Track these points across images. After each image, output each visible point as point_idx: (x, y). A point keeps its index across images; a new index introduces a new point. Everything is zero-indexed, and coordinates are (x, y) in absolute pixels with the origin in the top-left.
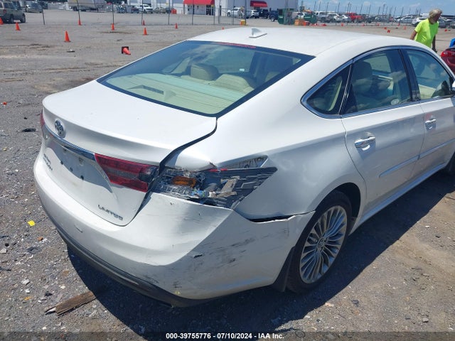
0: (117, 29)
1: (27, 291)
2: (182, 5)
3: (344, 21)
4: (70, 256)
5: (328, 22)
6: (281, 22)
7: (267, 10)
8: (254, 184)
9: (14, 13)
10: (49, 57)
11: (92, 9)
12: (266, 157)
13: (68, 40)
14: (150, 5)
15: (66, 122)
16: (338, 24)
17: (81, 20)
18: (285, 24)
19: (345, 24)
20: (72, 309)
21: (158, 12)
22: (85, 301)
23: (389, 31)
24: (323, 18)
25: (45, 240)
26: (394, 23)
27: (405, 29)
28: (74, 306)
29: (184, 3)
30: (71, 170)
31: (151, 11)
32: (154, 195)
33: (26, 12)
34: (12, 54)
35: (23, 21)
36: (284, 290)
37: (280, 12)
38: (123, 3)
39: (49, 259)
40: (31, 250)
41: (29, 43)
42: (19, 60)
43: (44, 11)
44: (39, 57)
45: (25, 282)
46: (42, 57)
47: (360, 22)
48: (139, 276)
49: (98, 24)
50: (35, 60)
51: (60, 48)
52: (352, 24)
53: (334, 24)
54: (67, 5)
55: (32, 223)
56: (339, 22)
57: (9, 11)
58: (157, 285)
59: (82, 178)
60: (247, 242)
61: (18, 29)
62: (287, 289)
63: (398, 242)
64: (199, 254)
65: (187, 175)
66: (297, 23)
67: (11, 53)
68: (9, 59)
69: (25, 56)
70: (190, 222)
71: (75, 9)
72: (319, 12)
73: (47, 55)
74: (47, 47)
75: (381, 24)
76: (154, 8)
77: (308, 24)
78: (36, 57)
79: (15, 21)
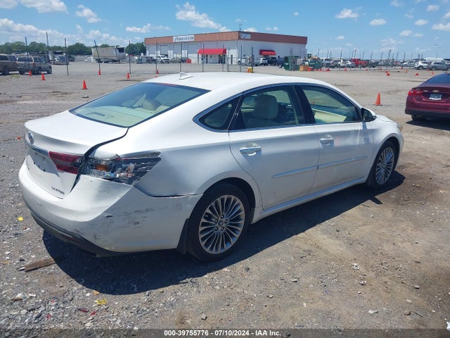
0: (131, 78)
1: (8, 258)
2: (196, 55)
3: (348, 66)
4: (43, 239)
5: (333, 67)
6: (287, 68)
7: (275, 58)
8: (147, 169)
9: (42, 66)
10: (64, 102)
11: (114, 61)
12: (160, 153)
13: (85, 88)
14: (167, 55)
15: (34, 133)
16: (341, 69)
17: (101, 71)
18: (291, 70)
19: (348, 69)
20: (36, 269)
21: (174, 62)
22: (47, 264)
23: (388, 75)
24: (327, 64)
25: (28, 229)
26: (397, 67)
27: (406, 72)
28: (38, 266)
29: (199, 53)
30: (39, 167)
31: (168, 62)
32: (82, 176)
33: (54, 64)
34: (33, 100)
35: (49, 73)
36: (185, 253)
37: (286, 59)
38: (142, 54)
39: (28, 240)
40: (16, 235)
41: (51, 91)
42: (38, 104)
43: (70, 63)
44: (57, 102)
45: (8, 253)
46: (60, 102)
47: (364, 67)
48: (72, 231)
49: (117, 73)
50: (53, 105)
51: (76, 94)
52: (357, 69)
53: (338, 69)
54: (92, 58)
55: (21, 219)
56: (343, 67)
57: (38, 64)
58: (83, 236)
59: (44, 171)
60: (147, 210)
61: (44, 79)
62: (187, 252)
63: (303, 233)
64: (109, 215)
65: (104, 163)
66: (301, 68)
67: (33, 98)
68: (30, 104)
69: (44, 102)
70: (103, 193)
71: (99, 61)
72: (324, 59)
73: (64, 100)
74: (66, 94)
75: (384, 68)
76: (170, 58)
77: (313, 70)
78: (54, 102)
79: (42, 73)
